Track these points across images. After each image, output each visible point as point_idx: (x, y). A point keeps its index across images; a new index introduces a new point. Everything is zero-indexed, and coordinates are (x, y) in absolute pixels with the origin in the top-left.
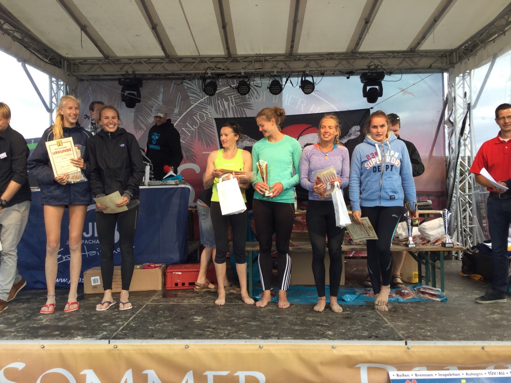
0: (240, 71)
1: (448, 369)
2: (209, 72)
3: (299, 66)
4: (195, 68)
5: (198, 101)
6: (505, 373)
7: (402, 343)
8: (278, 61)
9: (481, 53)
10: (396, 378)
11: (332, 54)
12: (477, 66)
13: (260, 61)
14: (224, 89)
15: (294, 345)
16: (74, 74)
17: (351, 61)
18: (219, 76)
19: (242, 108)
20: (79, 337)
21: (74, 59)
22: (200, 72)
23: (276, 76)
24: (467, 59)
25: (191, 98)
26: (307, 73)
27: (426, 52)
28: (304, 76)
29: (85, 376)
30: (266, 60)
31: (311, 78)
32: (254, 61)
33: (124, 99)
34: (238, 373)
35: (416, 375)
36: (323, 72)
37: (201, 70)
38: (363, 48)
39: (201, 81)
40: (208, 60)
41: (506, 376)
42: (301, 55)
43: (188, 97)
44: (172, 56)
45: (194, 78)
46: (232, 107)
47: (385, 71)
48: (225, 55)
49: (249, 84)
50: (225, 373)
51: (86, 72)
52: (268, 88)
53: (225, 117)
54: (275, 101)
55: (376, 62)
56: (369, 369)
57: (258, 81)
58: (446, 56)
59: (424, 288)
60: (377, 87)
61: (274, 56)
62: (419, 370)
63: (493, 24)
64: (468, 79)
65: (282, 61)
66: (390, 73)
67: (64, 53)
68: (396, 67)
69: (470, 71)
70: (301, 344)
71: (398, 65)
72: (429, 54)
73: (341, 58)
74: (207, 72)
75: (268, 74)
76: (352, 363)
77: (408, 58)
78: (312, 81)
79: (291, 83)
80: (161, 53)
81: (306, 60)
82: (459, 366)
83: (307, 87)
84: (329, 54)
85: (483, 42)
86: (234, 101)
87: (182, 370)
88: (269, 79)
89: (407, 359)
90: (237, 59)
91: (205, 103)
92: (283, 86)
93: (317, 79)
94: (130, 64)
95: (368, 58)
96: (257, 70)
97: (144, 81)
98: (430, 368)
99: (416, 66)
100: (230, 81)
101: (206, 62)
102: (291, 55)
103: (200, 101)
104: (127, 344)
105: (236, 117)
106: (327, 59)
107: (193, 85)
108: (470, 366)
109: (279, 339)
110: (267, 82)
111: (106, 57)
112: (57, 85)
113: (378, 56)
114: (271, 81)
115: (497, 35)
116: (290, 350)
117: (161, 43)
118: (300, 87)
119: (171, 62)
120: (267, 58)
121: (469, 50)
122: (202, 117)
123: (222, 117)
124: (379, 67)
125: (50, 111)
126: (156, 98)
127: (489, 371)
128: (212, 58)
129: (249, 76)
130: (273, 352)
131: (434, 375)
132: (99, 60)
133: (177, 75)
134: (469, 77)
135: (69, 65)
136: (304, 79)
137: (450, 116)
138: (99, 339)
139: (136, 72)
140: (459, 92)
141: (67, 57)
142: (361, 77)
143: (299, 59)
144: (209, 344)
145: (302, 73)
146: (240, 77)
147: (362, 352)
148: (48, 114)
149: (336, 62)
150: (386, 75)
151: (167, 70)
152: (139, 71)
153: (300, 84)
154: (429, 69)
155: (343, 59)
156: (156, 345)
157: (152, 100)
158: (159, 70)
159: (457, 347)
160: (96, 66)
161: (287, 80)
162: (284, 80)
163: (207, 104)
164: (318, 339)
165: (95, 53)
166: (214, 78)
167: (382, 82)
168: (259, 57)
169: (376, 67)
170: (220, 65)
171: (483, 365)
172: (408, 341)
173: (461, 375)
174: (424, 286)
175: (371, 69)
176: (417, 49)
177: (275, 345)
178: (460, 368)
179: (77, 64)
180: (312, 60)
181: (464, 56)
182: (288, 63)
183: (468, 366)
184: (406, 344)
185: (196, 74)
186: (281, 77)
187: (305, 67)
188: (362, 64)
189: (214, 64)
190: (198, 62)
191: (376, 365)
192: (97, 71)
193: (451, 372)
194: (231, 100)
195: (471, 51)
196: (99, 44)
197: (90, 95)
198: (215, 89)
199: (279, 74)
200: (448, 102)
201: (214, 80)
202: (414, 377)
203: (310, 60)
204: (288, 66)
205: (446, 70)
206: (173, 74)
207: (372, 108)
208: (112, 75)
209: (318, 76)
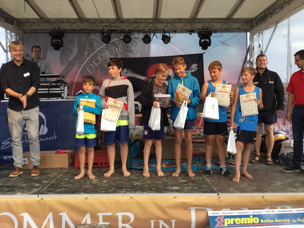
0: (125, 28)
1: (243, 210)
2: (106, 29)
3: (160, 26)
4: (97, 26)
5: (99, 47)
6: (276, 211)
7: (216, 195)
8: (148, 23)
9: (269, 20)
10: (212, 215)
11: (181, 19)
12: (266, 29)
13: (137, 22)
14: (116, 39)
15: (151, 196)
16: (21, 28)
17: (193, 24)
18: (112, 31)
19: (126, 53)
20: (19, 193)
21: (21, 19)
22: (100, 28)
23: (147, 32)
24: (261, 24)
25: (95, 45)
26: (166, 30)
27: (237, 19)
28: (164, 32)
29: (23, 217)
30: (141, 22)
31: (169, 34)
32: (134, 23)
33: (53, 44)
34: (118, 214)
35: (224, 213)
36: (175, 30)
37: (101, 27)
38: (200, 16)
39: (101, 34)
40: (105, 21)
41: (276, 213)
42: (162, 19)
43: (93, 45)
44: (82, 18)
45: (96, 32)
46: (120, 51)
47: (212, 31)
48: (116, 18)
49: (131, 37)
50: (109, 214)
51: (29, 27)
52: (142, 39)
53: (116, 57)
54: (147, 48)
55: (208, 25)
56: (196, 210)
57: (136, 35)
58: (249, 22)
59: (231, 161)
60: (208, 40)
61: (146, 20)
62: (226, 210)
63: (277, 3)
64: (261, 36)
65: (151, 23)
66: (216, 32)
67: (14, 15)
68: (219, 28)
69: (263, 31)
70: (156, 196)
71: (220, 27)
72: (239, 21)
73: (186, 22)
74: (104, 28)
75: (142, 31)
76: (186, 207)
77: (227, 23)
78: (169, 36)
79: (156, 36)
80: (75, 16)
81: (165, 22)
82: (249, 207)
83: (166, 40)
84: (179, 19)
85: (270, 14)
86: (121, 47)
87: (83, 213)
88: (142, 34)
89: (219, 204)
90: (123, 21)
91: (104, 49)
92: (151, 39)
93: (172, 35)
94: (56, 22)
95: (202, 22)
96: (136, 28)
97: (65, 34)
98: (232, 209)
99: (231, 28)
100: (119, 35)
101: (104, 22)
102: (156, 19)
103: (101, 47)
104: (49, 197)
105: (123, 57)
106: (178, 22)
107: (96, 37)
108: (256, 208)
109: (143, 193)
110: (141, 36)
111: (41, 18)
112: (11, 35)
113: (209, 21)
114: (144, 35)
115: (279, 10)
116: (149, 199)
117: (75, 10)
118: (162, 39)
119: (82, 22)
120: (142, 21)
121: (262, 18)
122: (102, 57)
123: (114, 57)
124: (209, 28)
125: (6, 51)
126: (73, 45)
127: (266, 210)
128: (108, 20)
129: (130, 32)
130: (139, 201)
131: (234, 213)
132: (37, 20)
133: (86, 30)
134: (262, 35)
135: (18, 23)
136: (164, 35)
137: (250, 58)
138: (32, 194)
139: (60, 28)
140: (256, 45)
141: (16, 18)
142: (198, 34)
143: (162, 22)
144: (100, 196)
145: (163, 31)
146: (125, 32)
147: (192, 200)
148: (5, 53)
149: (184, 24)
150: (213, 33)
151: (80, 27)
152: (62, 27)
153: (161, 37)
154: (239, 30)
155: (188, 23)
156: (67, 197)
157: (71, 46)
158: (75, 27)
159: (248, 196)
160: (35, 24)
161: (154, 35)
162: (152, 34)
163: (105, 49)
164: (166, 193)
165: (35, 16)
166: (109, 33)
167: (211, 37)
168: (137, 20)
169: (208, 28)
170: (112, 25)
171: (263, 207)
172: (219, 193)
173: (250, 212)
174: (231, 160)
175: (205, 29)
176: (231, 17)
177: (140, 196)
178: (249, 209)
179: (23, 23)
180: (169, 23)
181: (259, 22)
182: (154, 24)
183: (254, 208)
184: (218, 195)
185: (98, 30)
186: (150, 33)
187: (165, 27)
188: (199, 26)
189: (109, 24)
190: (99, 22)
191: (200, 208)
192: (36, 27)
193: (244, 211)
194: (120, 47)
195: (263, 19)
196: (37, 10)
197: (31, 42)
198: (110, 40)
199: (149, 31)
200: (249, 50)
201: (109, 34)
202: (223, 215)
203: (168, 23)
204: (155, 26)
205: (249, 31)
206: (84, 30)
207: (204, 53)
208: (45, 30)
209: (173, 33)
